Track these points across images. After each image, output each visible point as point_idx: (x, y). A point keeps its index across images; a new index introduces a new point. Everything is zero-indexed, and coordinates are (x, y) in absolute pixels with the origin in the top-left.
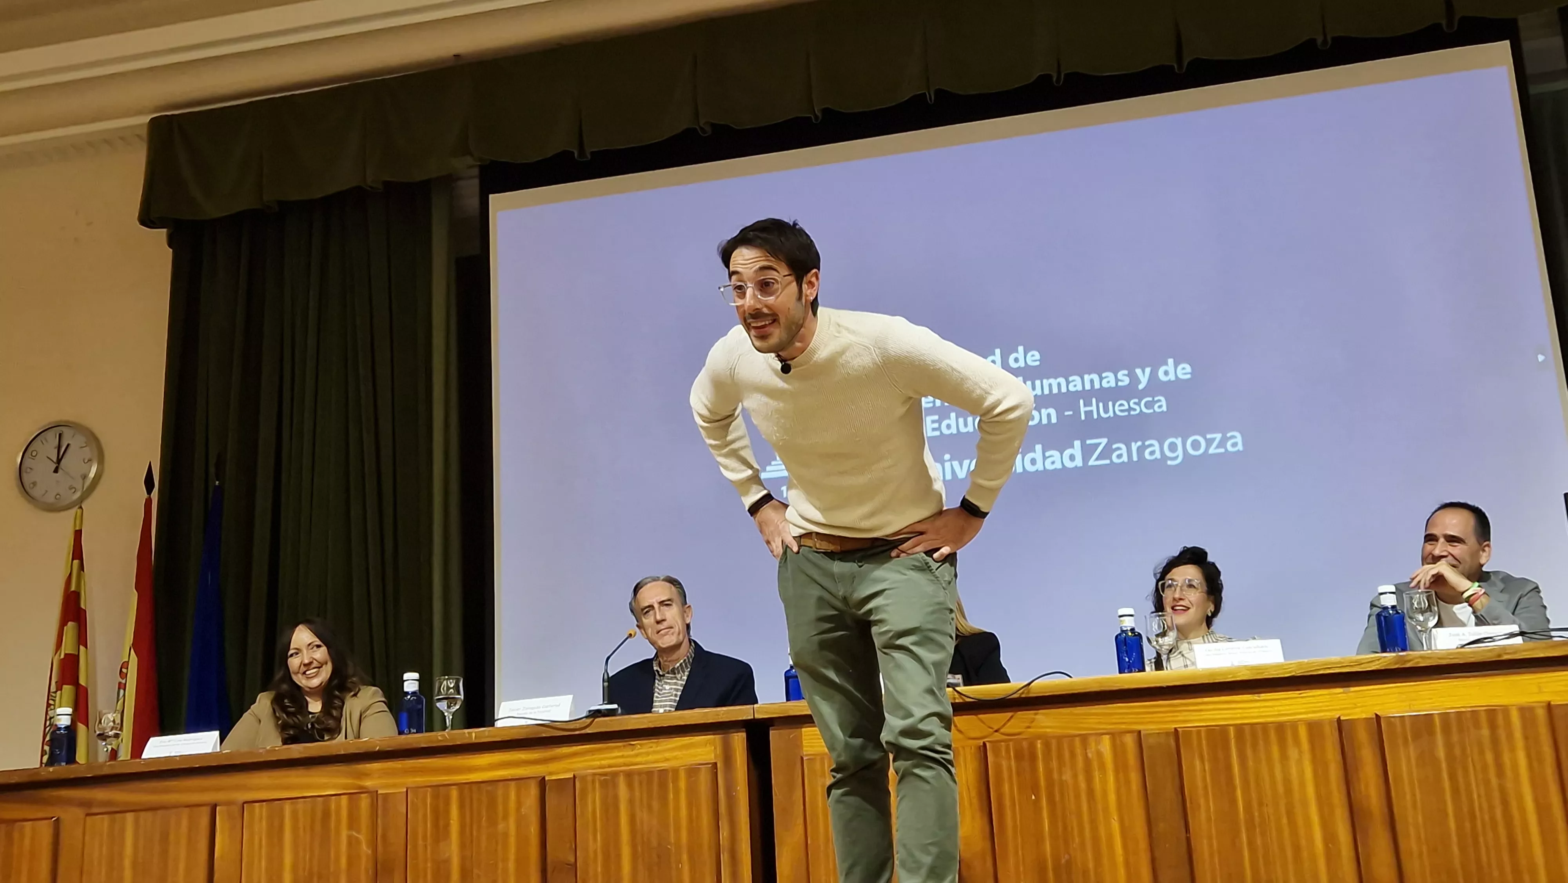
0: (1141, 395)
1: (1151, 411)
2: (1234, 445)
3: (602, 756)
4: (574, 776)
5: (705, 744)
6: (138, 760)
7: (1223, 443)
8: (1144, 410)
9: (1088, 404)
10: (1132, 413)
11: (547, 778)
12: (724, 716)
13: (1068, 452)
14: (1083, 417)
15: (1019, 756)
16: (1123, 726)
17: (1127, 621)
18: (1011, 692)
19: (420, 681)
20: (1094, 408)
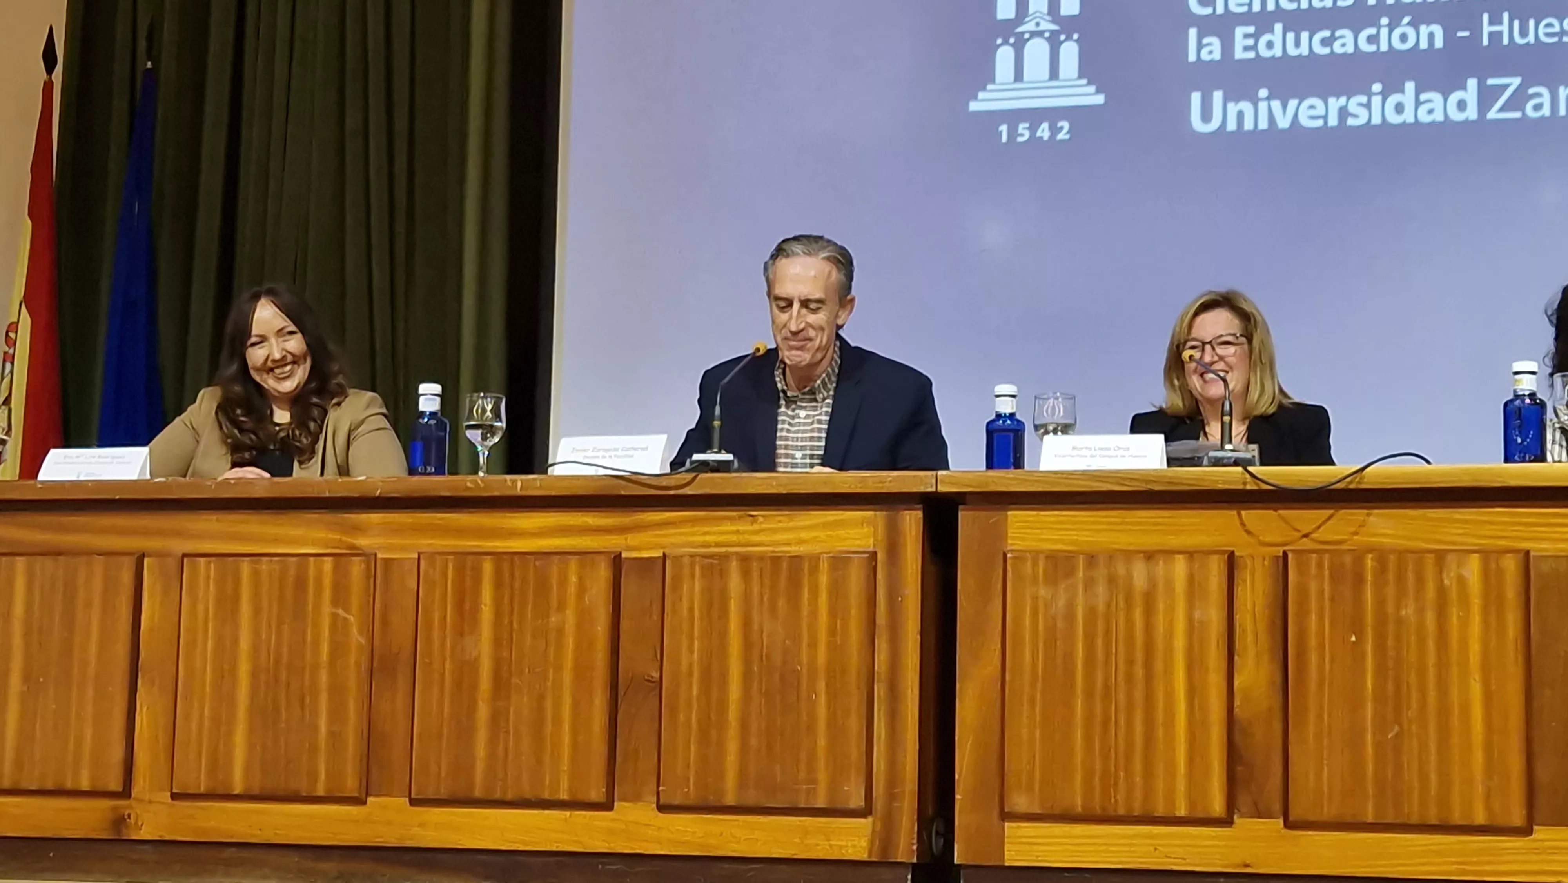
3: (706, 529)
4: (664, 554)
5: (862, 523)
6: (32, 482)
9: (1498, 17)
11: (624, 555)
12: (892, 484)
13: (1456, 95)
14: (1485, 42)
15: (1336, 578)
16: (1503, 543)
17: (1525, 381)
18: (1333, 480)
19: (442, 396)
20: (1505, 28)
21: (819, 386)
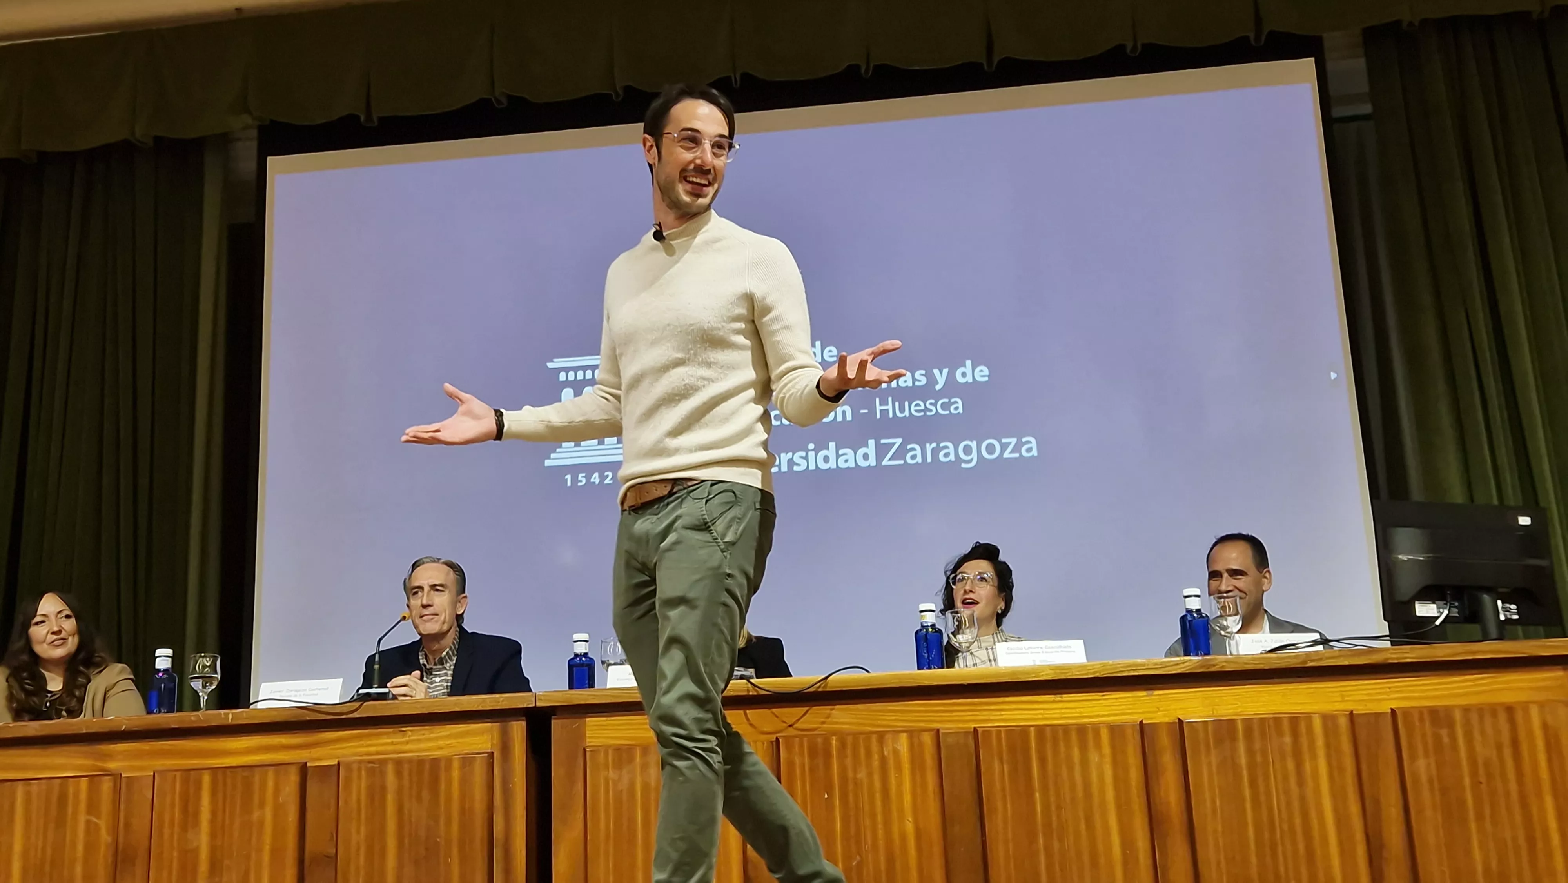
0: (937, 396)
1: (948, 412)
2: (1029, 450)
3: (369, 742)
4: (339, 763)
5: (482, 733)
7: (1017, 449)
8: (941, 411)
9: (884, 402)
10: (928, 413)
11: (308, 764)
12: (503, 703)
13: (862, 451)
14: (878, 416)
15: (813, 752)
16: (922, 725)
17: (928, 617)
18: (808, 686)
19: (173, 658)
20: (890, 407)
21: (445, 656)
